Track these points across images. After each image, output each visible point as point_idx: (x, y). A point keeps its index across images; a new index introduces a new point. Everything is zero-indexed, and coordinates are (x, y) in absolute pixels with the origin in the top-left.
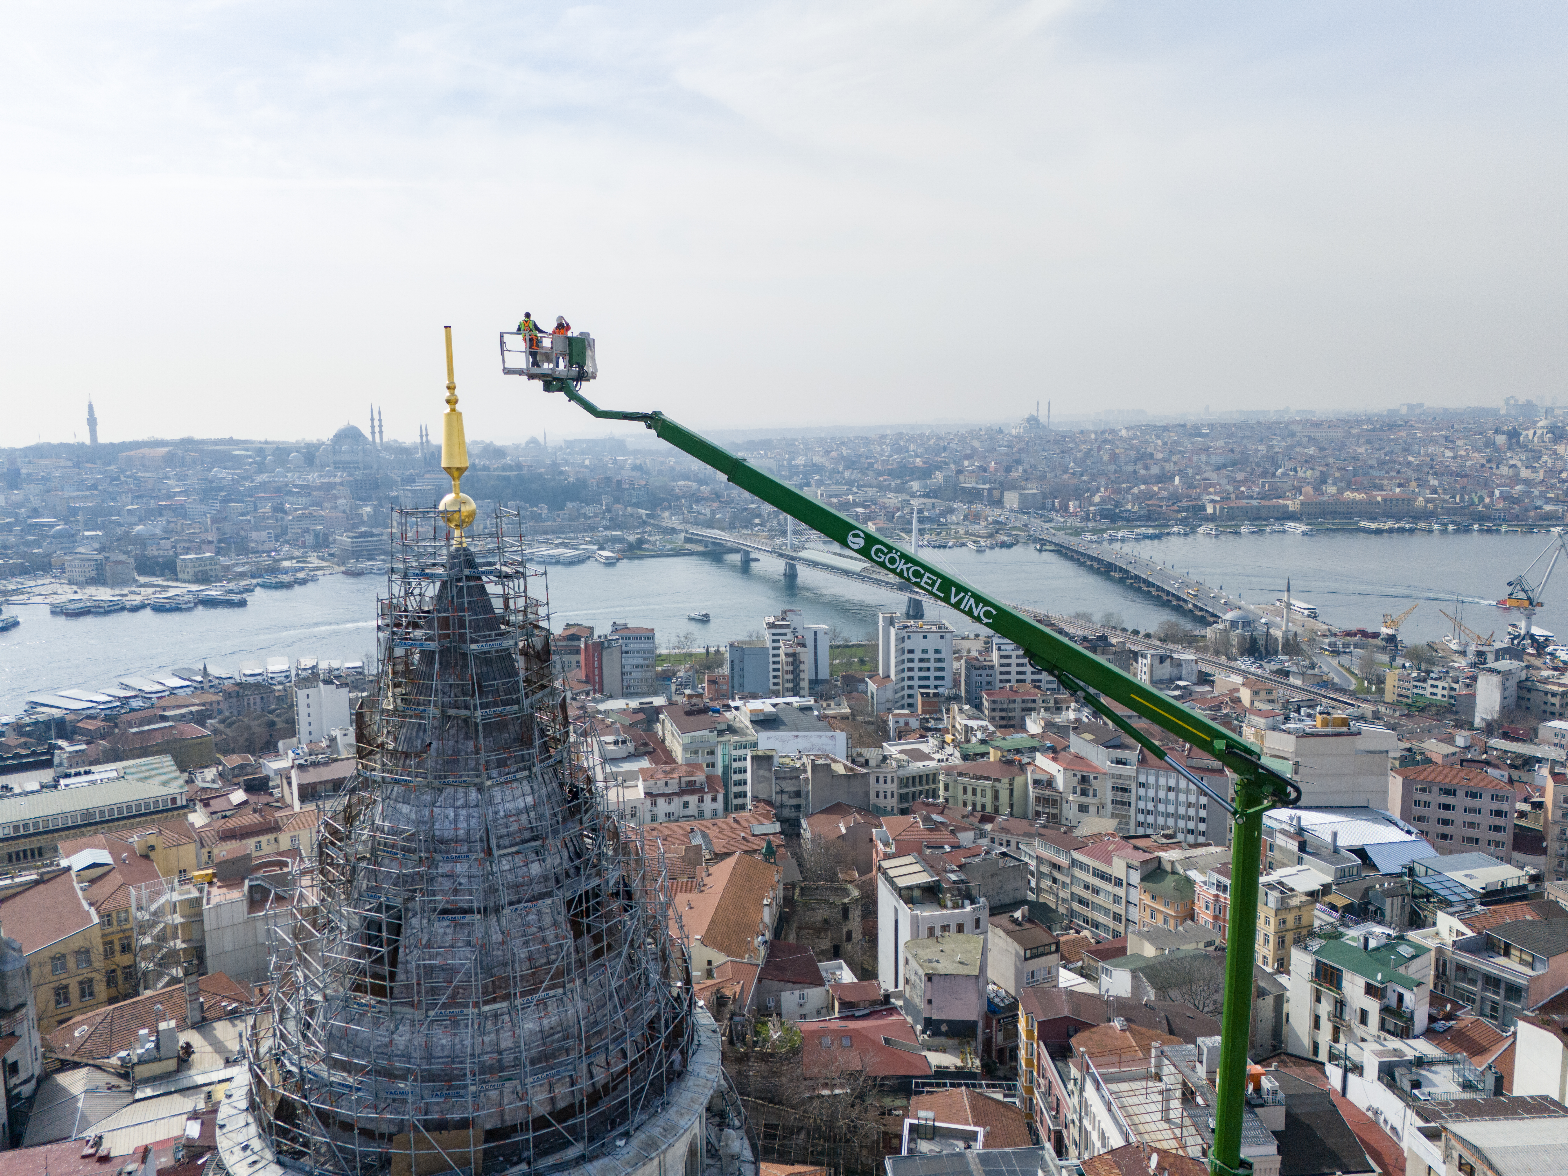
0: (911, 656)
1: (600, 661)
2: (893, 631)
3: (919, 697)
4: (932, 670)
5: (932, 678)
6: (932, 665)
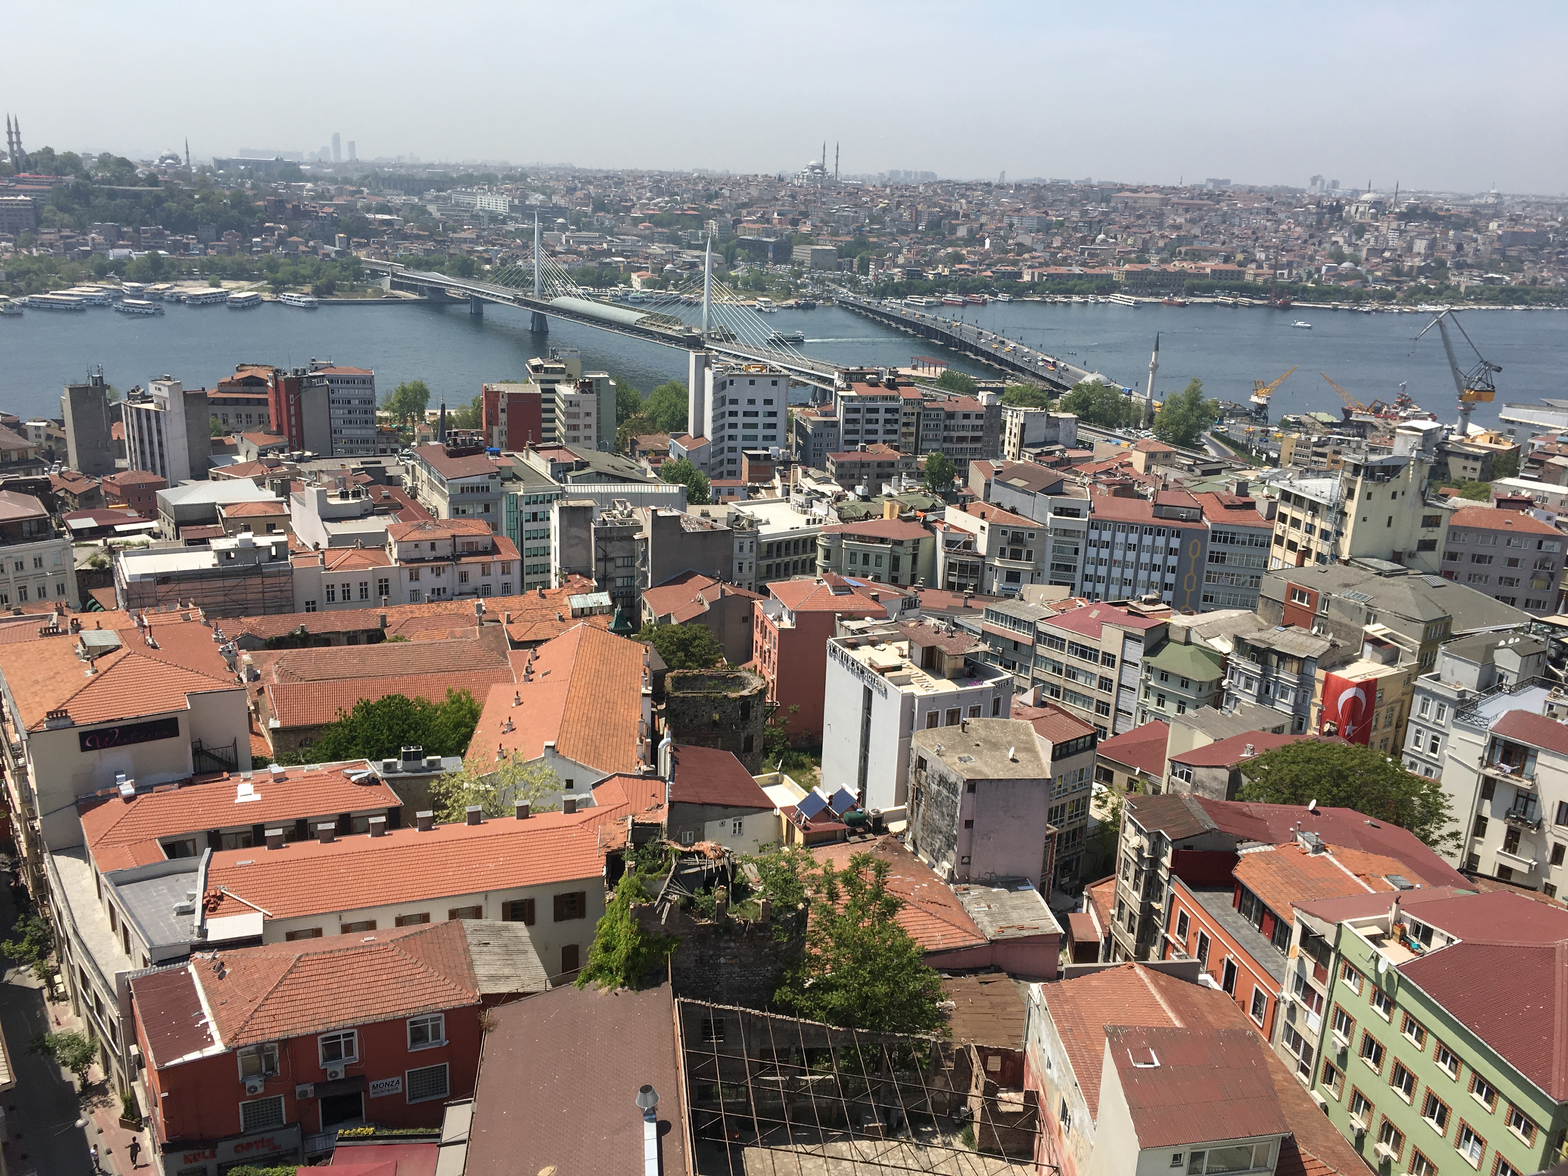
0: (733, 408)
1: (298, 404)
2: (709, 374)
3: (745, 461)
4: (760, 426)
5: (760, 438)
6: (761, 420)
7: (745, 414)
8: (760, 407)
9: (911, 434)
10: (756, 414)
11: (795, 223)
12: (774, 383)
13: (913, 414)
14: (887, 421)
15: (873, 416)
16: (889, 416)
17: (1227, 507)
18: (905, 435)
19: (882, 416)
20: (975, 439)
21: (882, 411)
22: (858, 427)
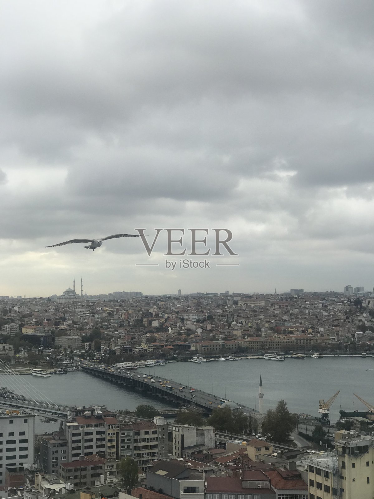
3: (7, 473)
4: (17, 449)
5: (17, 457)
6: (18, 445)
7: (8, 442)
8: (17, 437)
9: (113, 447)
10: (14, 442)
11: (57, 324)
12: (26, 421)
13: (114, 434)
14: (98, 440)
15: (89, 437)
16: (99, 436)
17: (286, 479)
18: (110, 447)
19: (94, 437)
20: (153, 447)
21: (94, 433)
22: (80, 445)
